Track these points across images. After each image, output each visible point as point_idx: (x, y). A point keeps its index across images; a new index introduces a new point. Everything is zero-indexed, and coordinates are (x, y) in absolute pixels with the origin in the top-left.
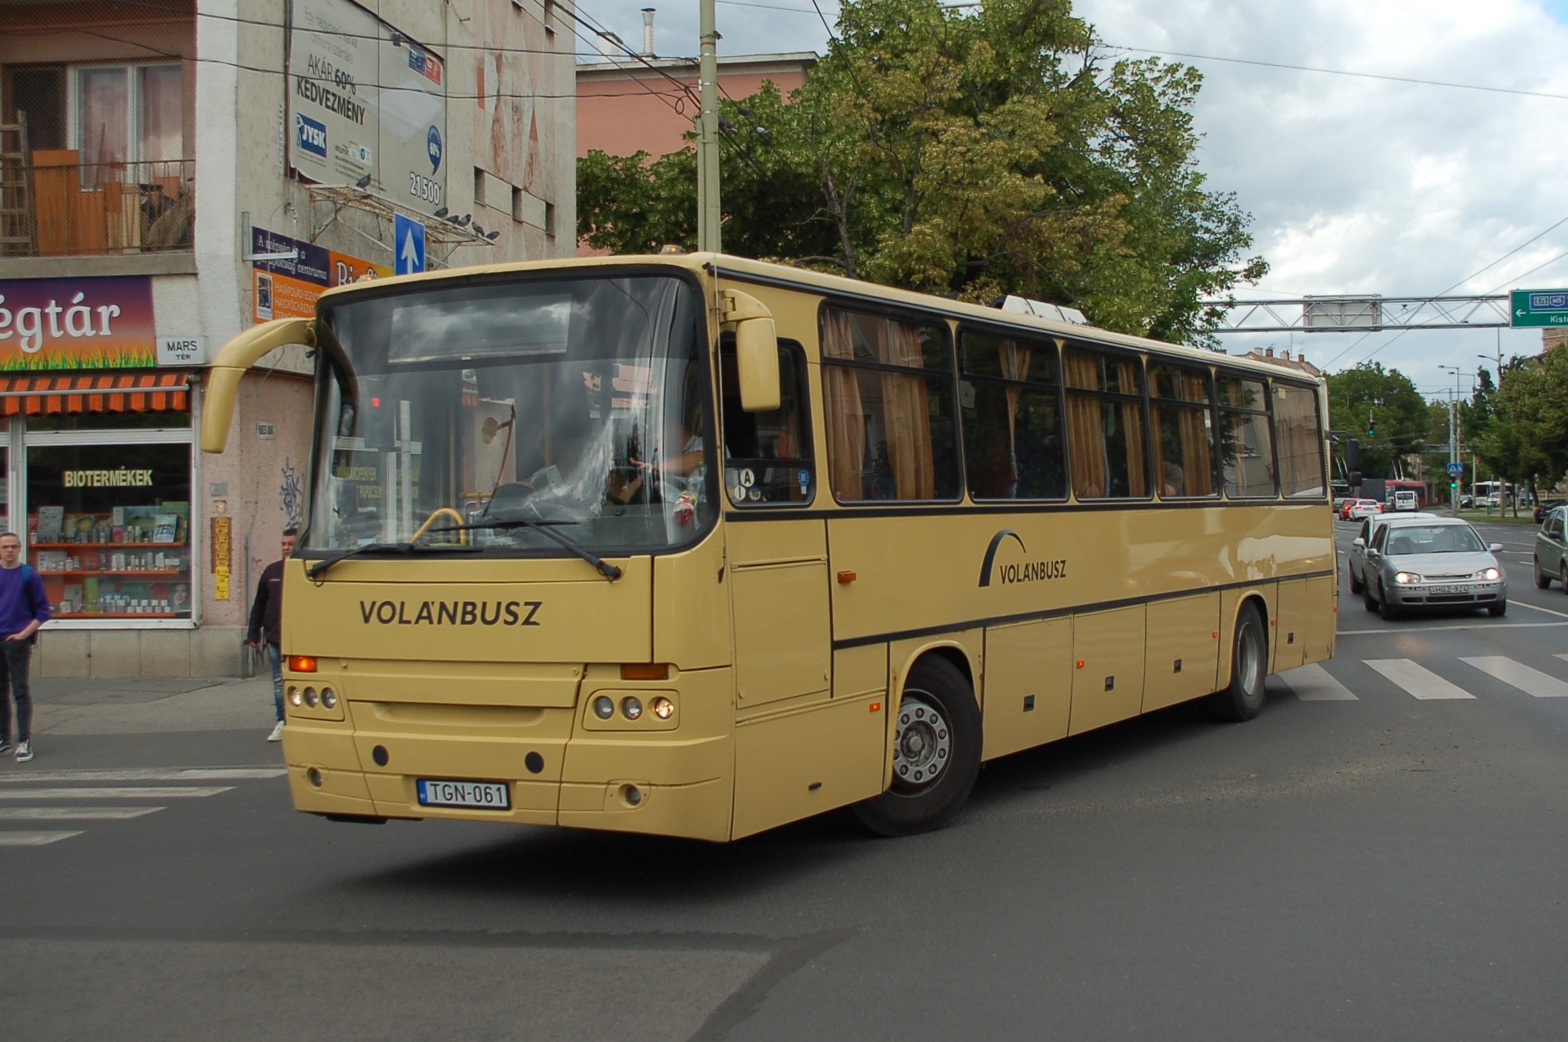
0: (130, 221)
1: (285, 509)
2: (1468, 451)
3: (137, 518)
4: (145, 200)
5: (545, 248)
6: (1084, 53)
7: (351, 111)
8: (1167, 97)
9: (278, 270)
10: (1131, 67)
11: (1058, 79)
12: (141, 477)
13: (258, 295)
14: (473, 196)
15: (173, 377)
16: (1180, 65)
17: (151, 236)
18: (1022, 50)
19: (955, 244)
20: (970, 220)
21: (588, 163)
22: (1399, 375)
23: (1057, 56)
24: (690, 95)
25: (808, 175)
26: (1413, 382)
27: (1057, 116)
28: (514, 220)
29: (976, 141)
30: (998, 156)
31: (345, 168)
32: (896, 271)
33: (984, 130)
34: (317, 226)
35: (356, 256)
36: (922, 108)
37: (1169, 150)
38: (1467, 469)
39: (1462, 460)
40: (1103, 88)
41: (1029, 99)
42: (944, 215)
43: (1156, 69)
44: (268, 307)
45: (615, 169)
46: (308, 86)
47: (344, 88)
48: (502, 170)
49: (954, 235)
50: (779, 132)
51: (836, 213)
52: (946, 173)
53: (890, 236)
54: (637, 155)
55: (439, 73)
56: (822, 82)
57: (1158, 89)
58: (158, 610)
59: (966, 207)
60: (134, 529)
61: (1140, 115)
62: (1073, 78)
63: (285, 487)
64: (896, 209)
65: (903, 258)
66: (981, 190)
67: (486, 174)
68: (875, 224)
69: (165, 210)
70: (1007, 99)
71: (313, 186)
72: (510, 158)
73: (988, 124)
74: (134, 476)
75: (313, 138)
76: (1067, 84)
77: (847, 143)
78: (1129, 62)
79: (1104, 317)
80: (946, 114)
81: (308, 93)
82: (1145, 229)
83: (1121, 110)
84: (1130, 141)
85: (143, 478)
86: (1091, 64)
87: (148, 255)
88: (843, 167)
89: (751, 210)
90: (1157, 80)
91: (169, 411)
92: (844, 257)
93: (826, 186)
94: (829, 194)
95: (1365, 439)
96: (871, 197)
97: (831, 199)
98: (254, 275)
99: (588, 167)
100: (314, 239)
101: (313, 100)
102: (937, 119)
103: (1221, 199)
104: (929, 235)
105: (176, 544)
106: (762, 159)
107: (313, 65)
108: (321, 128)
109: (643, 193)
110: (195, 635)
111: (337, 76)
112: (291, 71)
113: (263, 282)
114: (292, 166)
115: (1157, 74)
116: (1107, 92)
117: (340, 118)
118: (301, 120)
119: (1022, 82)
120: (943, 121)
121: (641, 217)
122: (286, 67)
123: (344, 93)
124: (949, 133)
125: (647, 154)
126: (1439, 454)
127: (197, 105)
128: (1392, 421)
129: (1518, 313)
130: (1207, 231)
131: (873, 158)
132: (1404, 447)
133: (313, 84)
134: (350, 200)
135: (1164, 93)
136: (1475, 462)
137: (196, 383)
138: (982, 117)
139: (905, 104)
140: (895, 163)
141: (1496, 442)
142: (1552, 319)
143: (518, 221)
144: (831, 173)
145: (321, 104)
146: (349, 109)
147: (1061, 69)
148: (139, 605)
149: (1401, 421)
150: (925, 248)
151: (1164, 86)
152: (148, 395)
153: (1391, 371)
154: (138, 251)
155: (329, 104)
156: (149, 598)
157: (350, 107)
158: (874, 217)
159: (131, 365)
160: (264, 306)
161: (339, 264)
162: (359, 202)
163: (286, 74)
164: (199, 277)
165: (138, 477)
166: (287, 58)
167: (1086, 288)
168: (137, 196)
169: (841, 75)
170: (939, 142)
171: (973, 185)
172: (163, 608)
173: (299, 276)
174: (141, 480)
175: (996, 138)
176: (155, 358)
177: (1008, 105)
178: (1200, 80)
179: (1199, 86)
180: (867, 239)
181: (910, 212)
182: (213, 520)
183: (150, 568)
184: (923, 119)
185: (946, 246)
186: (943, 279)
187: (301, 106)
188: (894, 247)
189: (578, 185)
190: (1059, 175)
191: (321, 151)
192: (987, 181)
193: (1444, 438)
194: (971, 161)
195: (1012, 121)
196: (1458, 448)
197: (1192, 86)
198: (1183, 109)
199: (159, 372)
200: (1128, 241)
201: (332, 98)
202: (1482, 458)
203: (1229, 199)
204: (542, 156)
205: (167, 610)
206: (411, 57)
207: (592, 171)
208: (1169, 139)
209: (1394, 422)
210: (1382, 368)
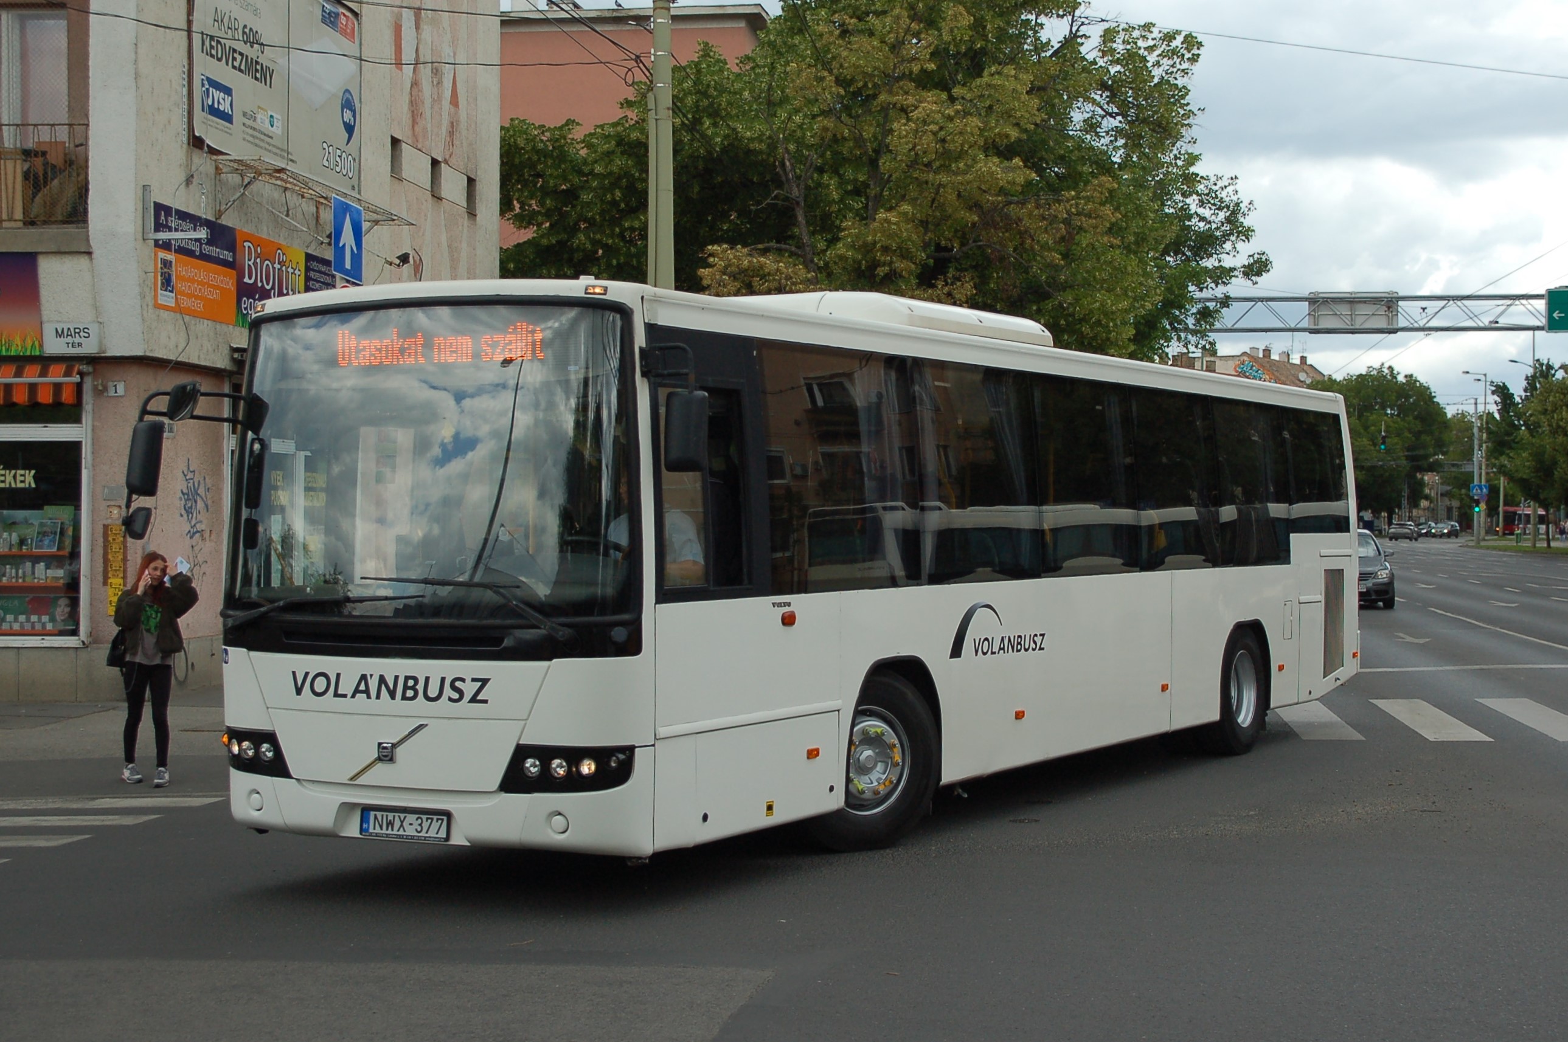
0: (10, 190)
1: (185, 516)
2: (1495, 470)
3: (14, 523)
4: (26, 166)
5: (465, 230)
6: (1070, 18)
7: (260, 72)
8: (1161, 69)
9: (182, 251)
10: (1122, 34)
11: (1040, 47)
12: (22, 478)
13: (159, 278)
14: (389, 168)
15: (62, 368)
16: (1178, 32)
17: (36, 209)
18: (1001, 15)
19: (925, 234)
20: (942, 207)
21: (511, 133)
22: (1416, 381)
23: (1039, 21)
24: (641, 65)
25: (761, 152)
26: (1433, 390)
27: (1040, 89)
28: (433, 196)
29: (950, 119)
30: (973, 135)
31: (253, 136)
32: (860, 263)
33: (959, 107)
34: (223, 202)
35: (264, 236)
36: (890, 80)
37: (1163, 128)
38: (1494, 491)
39: (1487, 481)
40: (1090, 57)
41: (1010, 70)
42: (913, 201)
43: (1150, 36)
44: (171, 291)
45: (542, 141)
46: (214, 44)
47: (252, 47)
48: (420, 140)
49: (924, 223)
50: (730, 103)
51: (793, 196)
52: (917, 154)
53: (853, 224)
54: (567, 124)
55: (353, 29)
56: (775, 47)
57: (1152, 58)
58: (38, 627)
59: (937, 192)
60: (10, 535)
61: (1131, 88)
62: (1057, 46)
63: (185, 491)
64: (857, 192)
65: (868, 249)
66: (956, 174)
67: (404, 145)
68: (835, 208)
69: (52, 179)
70: (984, 69)
71: (221, 157)
72: (429, 126)
73: (963, 98)
74: (15, 477)
75: (219, 102)
76: (1050, 52)
77: (805, 116)
78: (1120, 29)
79: (1085, 315)
80: (917, 87)
81: (214, 52)
82: (1134, 217)
83: (1110, 83)
84: (1119, 118)
85: (26, 479)
86: (1078, 30)
87: (32, 230)
88: (800, 142)
89: (696, 189)
90: (1151, 49)
91: (57, 405)
92: (800, 246)
93: (783, 165)
94: (786, 175)
95: (1375, 454)
96: (831, 178)
97: (788, 180)
98: (156, 255)
99: (511, 136)
100: (220, 217)
101: (219, 60)
102: (907, 93)
103: (1220, 184)
104: (895, 224)
105: (61, 553)
106: (709, 132)
107: (218, 20)
108: (228, 91)
109: (573, 167)
110: (83, 655)
111: (244, 33)
112: (194, 29)
113: (166, 264)
114: (197, 134)
115: (1151, 43)
116: (1094, 62)
117: (247, 80)
118: (206, 82)
119: (999, 50)
120: (914, 96)
121: (571, 195)
122: (189, 22)
123: (252, 52)
124: (920, 109)
125: (578, 124)
126: (1462, 473)
127: (90, 63)
128: (1407, 434)
129: (1555, 315)
130: (1202, 219)
131: (835, 135)
132: (1419, 463)
133: (219, 42)
134: (260, 174)
135: (1157, 64)
136: (1502, 482)
137: (88, 374)
138: (957, 91)
139: (872, 76)
140: (859, 141)
141: (1528, 461)
143: (437, 197)
144: (787, 150)
145: (227, 64)
146: (257, 71)
147: (1044, 36)
148: (16, 620)
149: (1418, 434)
150: (890, 237)
151: (1158, 56)
152: (33, 387)
153: (1406, 376)
154: (20, 224)
155: (236, 64)
156: (28, 614)
157: (259, 67)
158: (834, 200)
159: (13, 353)
160: (166, 290)
161: (247, 244)
162: (270, 175)
163: (189, 31)
164: (94, 256)
165: (19, 478)
166: (190, 11)
167: (1066, 282)
168: (19, 162)
169: (797, 39)
170: (909, 119)
171: (945, 168)
172: (44, 625)
173: (205, 257)
174: (22, 482)
175: (971, 115)
176: (41, 346)
177: (986, 79)
178: (1198, 49)
179: (1198, 55)
180: (827, 227)
181: (876, 196)
182: (105, 527)
183: (28, 579)
184: (890, 92)
185: (914, 237)
186: (910, 273)
187: (206, 67)
188: (857, 236)
189: (502, 156)
190: (1039, 155)
191: (227, 118)
192: (961, 165)
193: (1468, 454)
194: (943, 141)
195: (990, 96)
196: (1483, 467)
197: (1190, 55)
198: (1180, 82)
199: (46, 362)
200: (1113, 229)
201: (239, 58)
202: (1511, 478)
203: (1229, 184)
204: (463, 125)
205: (49, 626)
206: (323, 11)
207: (515, 140)
208: (1162, 116)
209: (1410, 436)
210: (1395, 372)
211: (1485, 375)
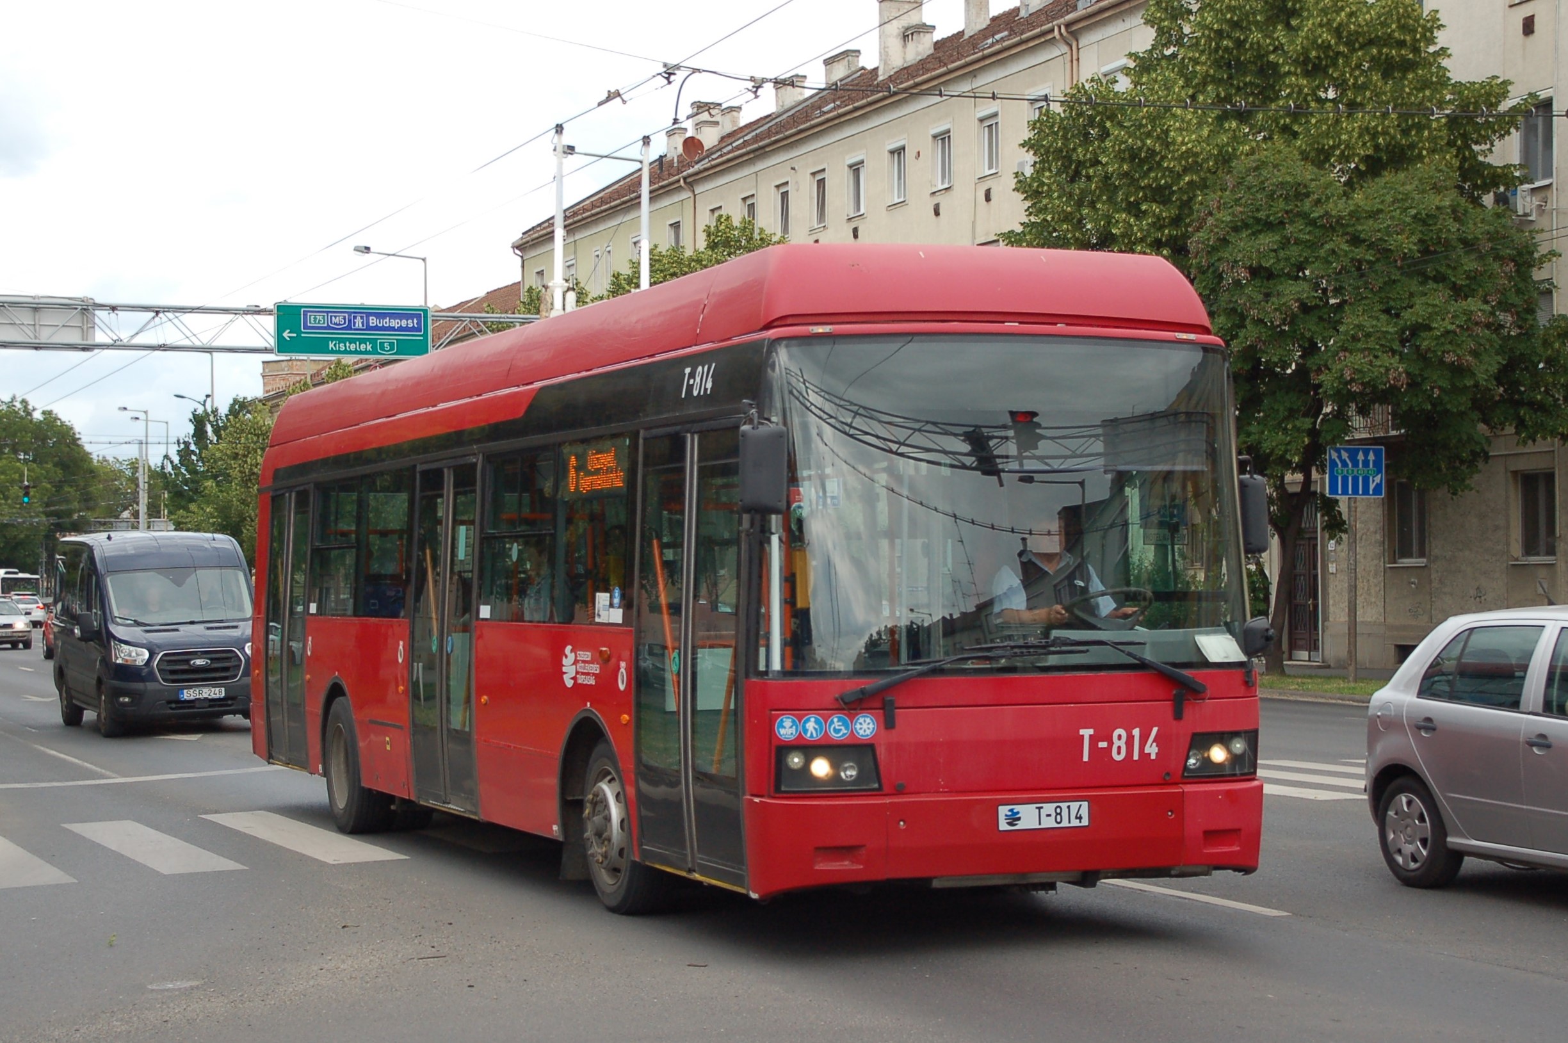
22: (56, 419)
26: (77, 430)
128: (46, 485)
129: (286, 335)
142: (331, 345)
149: (58, 485)
153: (44, 413)
209: (49, 486)
210: (30, 407)
211: (146, 412)
